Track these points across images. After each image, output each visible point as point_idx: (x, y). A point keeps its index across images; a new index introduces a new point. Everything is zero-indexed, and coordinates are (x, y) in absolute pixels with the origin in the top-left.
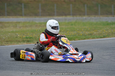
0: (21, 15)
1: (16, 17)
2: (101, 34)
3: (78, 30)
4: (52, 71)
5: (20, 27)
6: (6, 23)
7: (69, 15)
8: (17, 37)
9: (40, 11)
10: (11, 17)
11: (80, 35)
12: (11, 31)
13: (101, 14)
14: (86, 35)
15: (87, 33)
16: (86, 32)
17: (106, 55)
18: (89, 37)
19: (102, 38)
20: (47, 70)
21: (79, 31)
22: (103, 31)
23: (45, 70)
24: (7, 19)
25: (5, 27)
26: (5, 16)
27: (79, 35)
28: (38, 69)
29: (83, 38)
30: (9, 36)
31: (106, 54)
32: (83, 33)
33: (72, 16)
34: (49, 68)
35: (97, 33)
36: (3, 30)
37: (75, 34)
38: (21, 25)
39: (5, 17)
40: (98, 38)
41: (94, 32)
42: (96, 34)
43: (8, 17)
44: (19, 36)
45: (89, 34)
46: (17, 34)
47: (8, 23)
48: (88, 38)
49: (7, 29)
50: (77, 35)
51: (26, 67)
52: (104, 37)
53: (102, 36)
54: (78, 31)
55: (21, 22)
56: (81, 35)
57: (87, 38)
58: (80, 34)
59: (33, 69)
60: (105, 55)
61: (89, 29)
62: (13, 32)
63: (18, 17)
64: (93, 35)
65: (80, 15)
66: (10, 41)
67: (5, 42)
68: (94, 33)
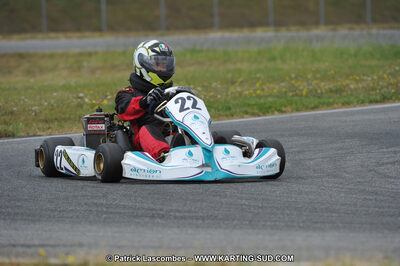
0: (98, 29)
1: (78, 34)
2: (373, 89)
3: (293, 76)
4: (200, 222)
5: (93, 71)
6: (43, 56)
7: (263, 23)
8: (80, 106)
9: (162, 11)
10: (61, 35)
11: (302, 95)
12: (62, 82)
13: (374, 21)
14: (322, 93)
15: (325, 86)
16: (323, 84)
17: (391, 163)
18: (331, 100)
19: (377, 102)
20: (182, 218)
21: (296, 78)
22: (381, 78)
23: (175, 217)
24: (48, 42)
25: (42, 70)
26: (40, 31)
27: (296, 95)
28: (153, 216)
29: (312, 105)
30: (52, 101)
31: (391, 160)
32: (311, 87)
33: (272, 28)
34: (189, 212)
35: (360, 85)
36: (32, 80)
37: (284, 90)
38: (94, 62)
39: (40, 36)
40: (363, 103)
41: (348, 81)
42: (356, 89)
43: (52, 35)
44: (87, 100)
45: (331, 91)
46: (81, 95)
47: (52, 56)
48: (329, 105)
49: (49, 79)
50: (291, 94)
51: (110, 210)
52: (384, 99)
53: (378, 98)
54: (293, 82)
55: (96, 53)
56: (304, 93)
57: (324, 104)
58: (301, 91)
59: (135, 217)
60: (386, 161)
61: (332, 72)
62: (67, 88)
63: (87, 34)
64: (344, 94)
65: (303, 24)
66: (56, 119)
67: (41, 125)
68: (348, 85)
